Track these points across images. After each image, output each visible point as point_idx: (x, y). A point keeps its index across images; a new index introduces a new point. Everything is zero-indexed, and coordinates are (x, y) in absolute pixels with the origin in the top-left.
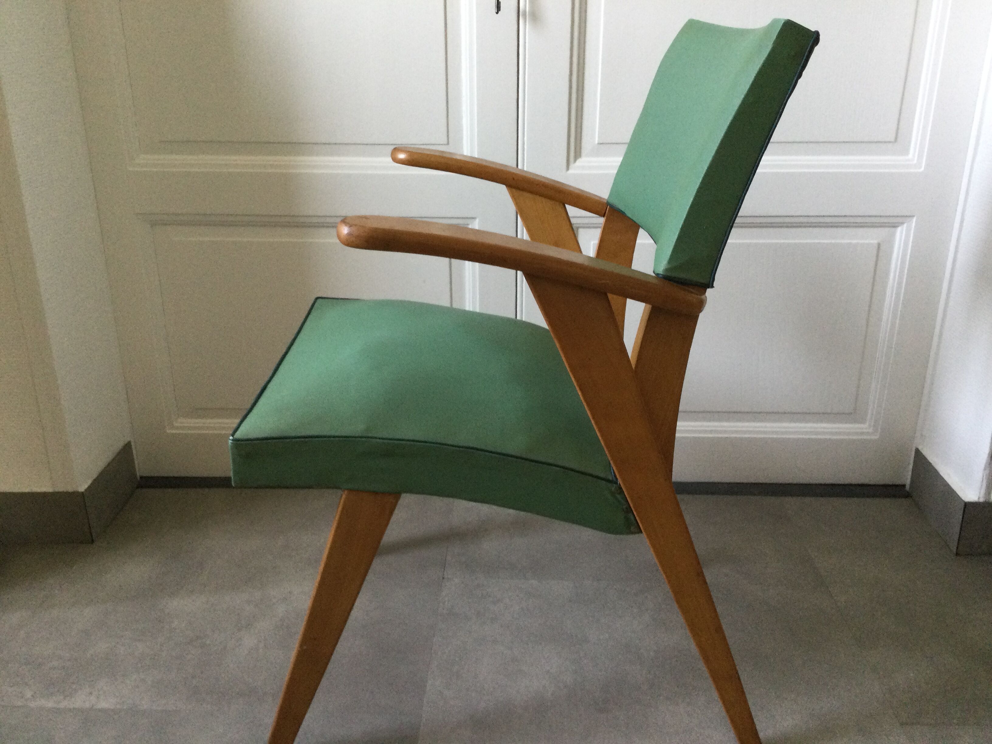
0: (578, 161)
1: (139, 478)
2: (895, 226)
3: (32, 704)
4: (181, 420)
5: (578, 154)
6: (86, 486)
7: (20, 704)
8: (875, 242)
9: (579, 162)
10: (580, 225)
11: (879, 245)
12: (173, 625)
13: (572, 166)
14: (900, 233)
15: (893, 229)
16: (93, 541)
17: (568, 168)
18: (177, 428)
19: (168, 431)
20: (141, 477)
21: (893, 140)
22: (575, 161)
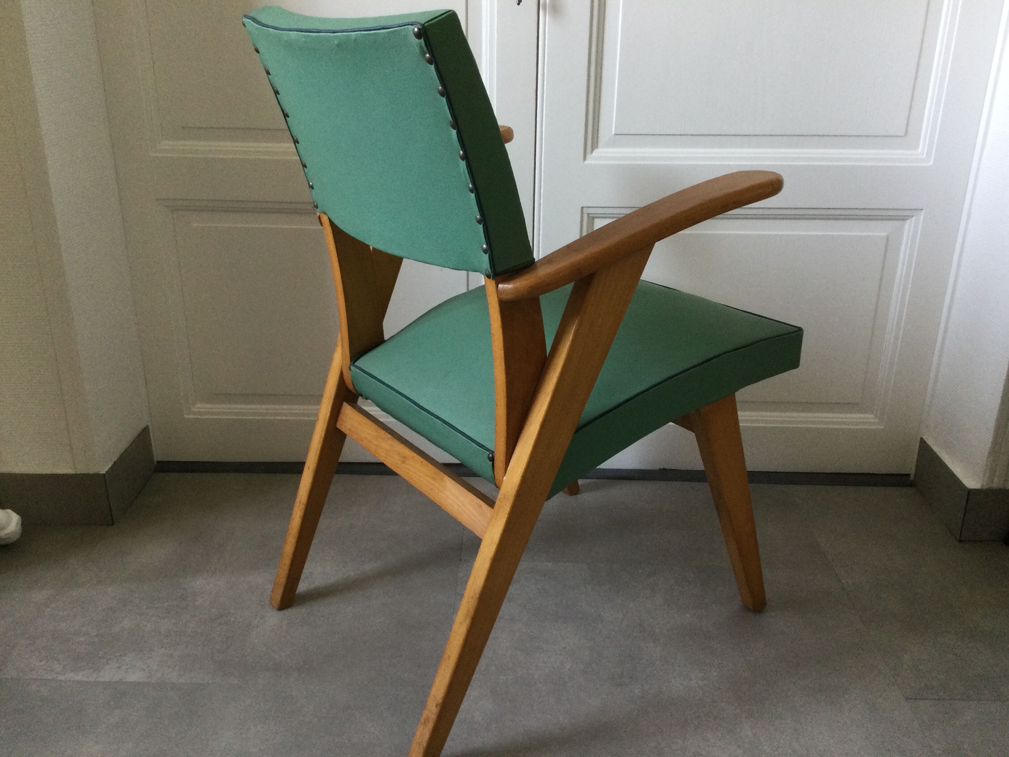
0: (594, 151)
1: (156, 463)
2: (904, 219)
3: (61, 678)
4: (199, 405)
5: (595, 145)
6: (107, 469)
7: (50, 677)
8: (884, 234)
9: (596, 152)
10: (595, 215)
11: (888, 238)
12: (197, 603)
13: (589, 156)
14: (908, 225)
15: (902, 222)
16: (113, 524)
17: (585, 159)
18: (195, 413)
19: (186, 416)
20: (158, 462)
21: (902, 133)
22: (592, 152)
